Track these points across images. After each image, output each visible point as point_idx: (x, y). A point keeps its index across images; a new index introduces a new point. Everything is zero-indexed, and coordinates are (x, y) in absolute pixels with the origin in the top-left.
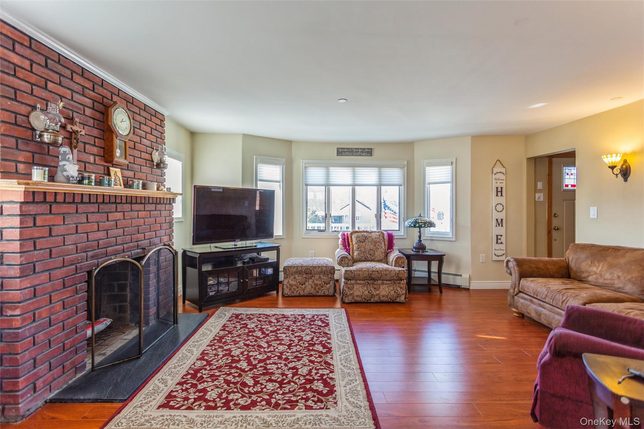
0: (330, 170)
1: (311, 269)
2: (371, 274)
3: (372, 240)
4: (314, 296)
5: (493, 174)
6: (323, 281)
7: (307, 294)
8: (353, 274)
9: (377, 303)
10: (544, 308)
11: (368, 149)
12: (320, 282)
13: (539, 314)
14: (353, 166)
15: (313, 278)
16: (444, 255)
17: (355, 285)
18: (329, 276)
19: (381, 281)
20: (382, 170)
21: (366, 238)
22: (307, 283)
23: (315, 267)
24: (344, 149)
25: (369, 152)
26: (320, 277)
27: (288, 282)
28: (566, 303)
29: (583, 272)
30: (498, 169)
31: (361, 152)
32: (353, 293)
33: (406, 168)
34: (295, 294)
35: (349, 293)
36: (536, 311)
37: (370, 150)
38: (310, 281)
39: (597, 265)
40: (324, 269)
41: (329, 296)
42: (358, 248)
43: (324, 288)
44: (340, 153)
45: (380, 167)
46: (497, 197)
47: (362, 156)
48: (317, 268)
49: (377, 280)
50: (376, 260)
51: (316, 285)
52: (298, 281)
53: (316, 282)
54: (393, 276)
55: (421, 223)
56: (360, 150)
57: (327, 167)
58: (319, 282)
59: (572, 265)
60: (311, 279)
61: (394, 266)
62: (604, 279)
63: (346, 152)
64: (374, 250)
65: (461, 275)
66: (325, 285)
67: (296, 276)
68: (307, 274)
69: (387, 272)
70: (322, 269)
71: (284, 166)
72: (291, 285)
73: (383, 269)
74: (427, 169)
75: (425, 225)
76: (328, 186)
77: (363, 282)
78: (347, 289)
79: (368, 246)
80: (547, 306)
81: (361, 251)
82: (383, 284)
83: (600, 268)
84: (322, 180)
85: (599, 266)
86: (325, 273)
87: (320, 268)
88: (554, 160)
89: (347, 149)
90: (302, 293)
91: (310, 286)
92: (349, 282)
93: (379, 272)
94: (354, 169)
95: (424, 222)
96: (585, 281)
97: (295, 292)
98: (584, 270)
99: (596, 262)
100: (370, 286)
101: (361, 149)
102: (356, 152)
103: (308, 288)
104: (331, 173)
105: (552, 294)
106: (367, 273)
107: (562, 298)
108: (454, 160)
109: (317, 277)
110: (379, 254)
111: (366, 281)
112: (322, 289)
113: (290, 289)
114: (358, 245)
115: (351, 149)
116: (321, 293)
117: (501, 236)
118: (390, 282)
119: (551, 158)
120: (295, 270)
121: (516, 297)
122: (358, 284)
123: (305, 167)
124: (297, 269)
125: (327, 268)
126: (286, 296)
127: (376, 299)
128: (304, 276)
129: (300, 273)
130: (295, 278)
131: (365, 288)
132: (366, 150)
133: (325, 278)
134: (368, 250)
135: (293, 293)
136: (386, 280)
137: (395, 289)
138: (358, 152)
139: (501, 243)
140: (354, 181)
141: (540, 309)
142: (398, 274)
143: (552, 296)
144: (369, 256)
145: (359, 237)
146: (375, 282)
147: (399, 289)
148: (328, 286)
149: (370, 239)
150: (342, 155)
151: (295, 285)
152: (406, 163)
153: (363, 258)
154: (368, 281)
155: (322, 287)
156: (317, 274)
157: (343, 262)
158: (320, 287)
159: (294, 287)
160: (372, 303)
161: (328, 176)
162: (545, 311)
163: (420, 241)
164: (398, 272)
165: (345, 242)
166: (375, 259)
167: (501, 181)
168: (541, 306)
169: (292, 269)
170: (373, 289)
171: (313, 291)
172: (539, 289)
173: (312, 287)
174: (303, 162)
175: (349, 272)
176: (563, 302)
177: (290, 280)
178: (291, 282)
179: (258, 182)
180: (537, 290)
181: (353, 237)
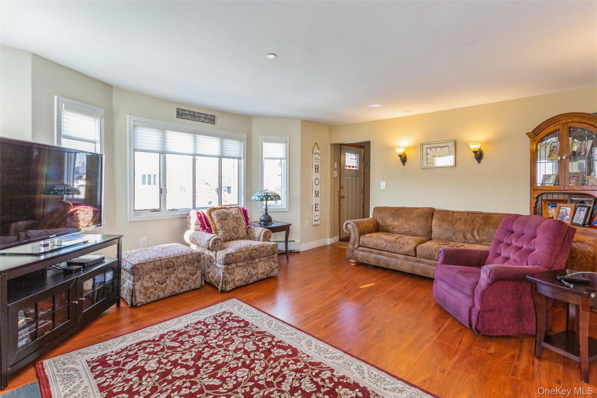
0: (167, 135)
1: (173, 260)
2: (251, 254)
3: (233, 216)
4: (177, 295)
5: (314, 154)
6: (188, 272)
7: (169, 294)
8: (235, 256)
9: (255, 282)
10: (382, 255)
11: (211, 116)
12: (185, 275)
13: (379, 260)
14: (195, 133)
15: (176, 272)
16: (291, 225)
17: (235, 269)
18: (195, 265)
19: (259, 259)
20: (224, 141)
21: (227, 215)
22: (168, 281)
23: (178, 257)
24: (185, 111)
25: (212, 120)
26: (184, 269)
27: (142, 285)
28: (403, 248)
29: (389, 226)
30: (316, 150)
31: (204, 118)
32: (234, 278)
33: (245, 142)
34: (153, 298)
35: (230, 279)
36: (376, 259)
37: (213, 118)
38: (173, 277)
39: (397, 220)
40: (190, 257)
41: (196, 289)
42: (222, 227)
43: (190, 281)
44: (180, 115)
45: (222, 137)
46: (316, 173)
47: (205, 122)
48: (181, 258)
49: (255, 258)
50: (240, 238)
51: (180, 280)
52: (155, 280)
53: (180, 276)
54: (269, 252)
55: (272, 196)
56: (203, 116)
57: (163, 130)
58: (183, 276)
59: (380, 222)
60: (173, 273)
61: (263, 241)
62: (405, 229)
63: (187, 115)
64: (237, 227)
65: (294, 241)
66: (191, 276)
67: (153, 274)
68: (168, 268)
69: (264, 248)
70: (187, 258)
71: (103, 120)
72: (146, 289)
73: (260, 245)
74: (264, 144)
75: (276, 199)
76: (163, 153)
77: (243, 264)
78: (227, 275)
79: (232, 223)
80: (385, 253)
81: (225, 230)
82: (260, 261)
83: (400, 222)
84: (156, 147)
85: (399, 221)
86: (190, 263)
87: (185, 257)
88: (342, 146)
89: (189, 111)
90: (162, 295)
91: (172, 284)
92: (230, 267)
93: (258, 249)
94: (195, 137)
95: (275, 196)
96: (391, 232)
97: (152, 296)
98: (389, 225)
99: (396, 218)
100: (249, 266)
101: (204, 114)
102: (198, 117)
103: (171, 287)
104: (167, 138)
105: (391, 244)
106: (247, 253)
107: (400, 245)
108: (288, 139)
109: (181, 269)
110: (242, 231)
111: (246, 262)
112: (187, 283)
113: (145, 295)
114: (222, 224)
115: (193, 112)
116: (186, 288)
117: (318, 204)
118: (266, 258)
119: (341, 145)
120: (151, 266)
121: (355, 251)
122: (238, 267)
123: (134, 126)
124: (155, 265)
125: (194, 255)
126: (138, 305)
127: (255, 279)
128: (164, 272)
129: (158, 270)
130: (151, 277)
131: (245, 270)
132: (209, 116)
133: (189, 268)
134: (232, 228)
135: (149, 298)
136: (263, 257)
137: (270, 264)
138: (201, 117)
139: (318, 210)
140: (195, 151)
141: (379, 256)
142: (273, 248)
143: (391, 246)
144: (233, 234)
145: (220, 215)
146: (254, 260)
147: (273, 263)
148: (195, 277)
149: (231, 216)
150: (182, 118)
151: (152, 287)
152: (245, 136)
153: (229, 238)
154: (247, 261)
155: (188, 280)
156: (180, 266)
157: (216, 245)
158: (185, 281)
159: (151, 290)
160: (250, 284)
161: (164, 141)
162: (382, 257)
163: (267, 214)
164: (272, 247)
165: (202, 221)
166: (239, 236)
167: (318, 160)
168: (380, 254)
169: (148, 266)
170: (251, 269)
171: (177, 290)
172: (378, 242)
173: (175, 283)
174: (130, 119)
175: (231, 256)
176: (401, 247)
177: (144, 282)
178: (146, 284)
179: (62, 139)
180: (377, 243)
181: (213, 214)
